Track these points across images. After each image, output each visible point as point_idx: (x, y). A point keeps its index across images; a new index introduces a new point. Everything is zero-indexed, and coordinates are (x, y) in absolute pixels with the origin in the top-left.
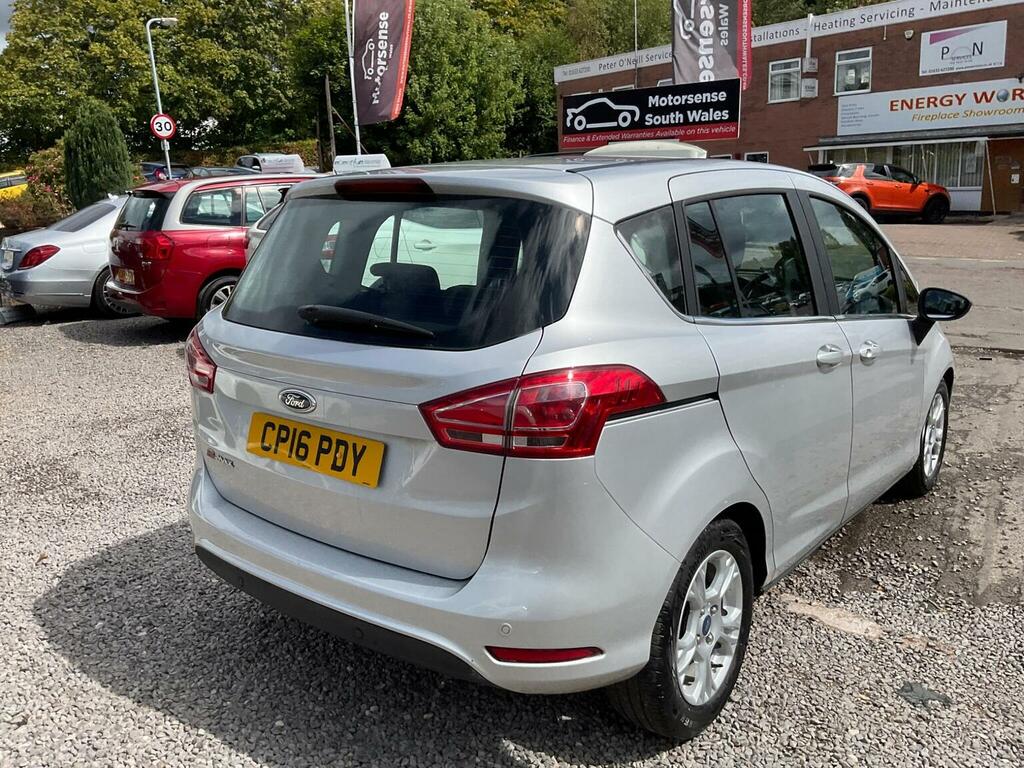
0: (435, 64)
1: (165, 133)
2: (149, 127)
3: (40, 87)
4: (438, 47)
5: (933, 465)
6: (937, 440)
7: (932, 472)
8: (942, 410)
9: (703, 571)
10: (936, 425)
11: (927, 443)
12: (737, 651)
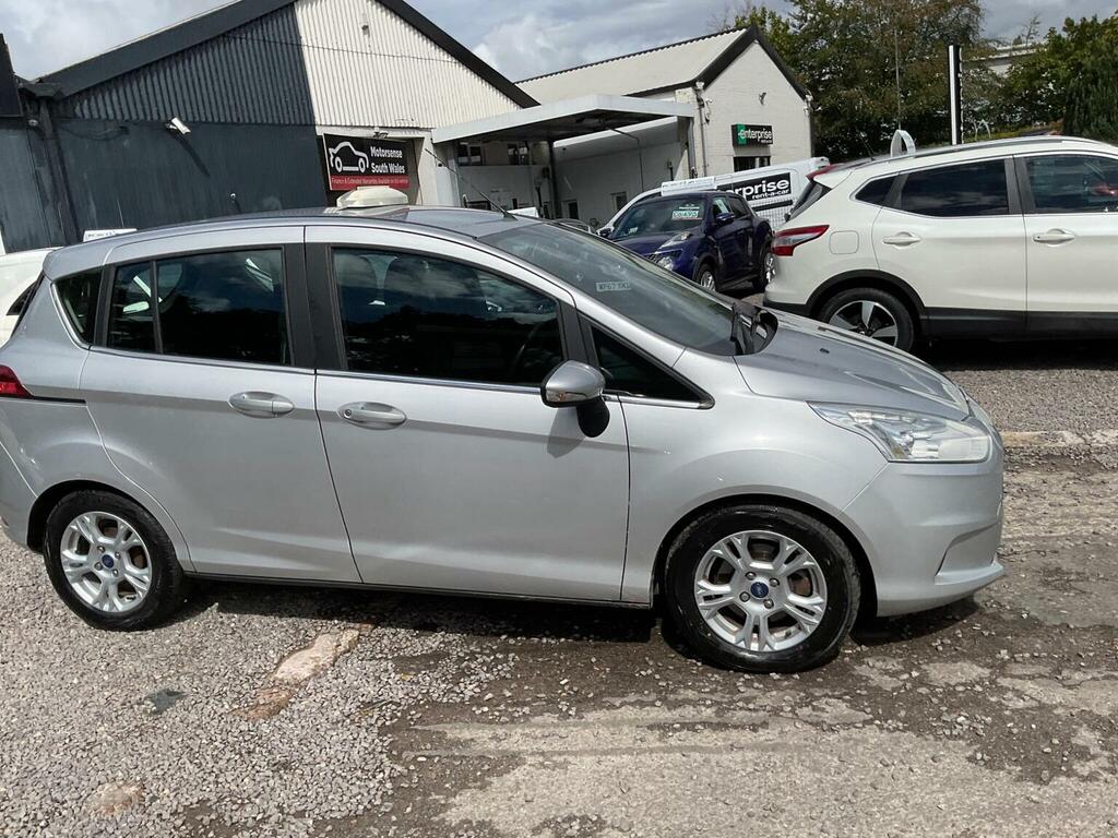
5: (779, 640)
6: (797, 607)
7: (767, 648)
8: (807, 563)
9: (88, 518)
10: (785, 583)
11: (727, 594)
12: (146, 599)
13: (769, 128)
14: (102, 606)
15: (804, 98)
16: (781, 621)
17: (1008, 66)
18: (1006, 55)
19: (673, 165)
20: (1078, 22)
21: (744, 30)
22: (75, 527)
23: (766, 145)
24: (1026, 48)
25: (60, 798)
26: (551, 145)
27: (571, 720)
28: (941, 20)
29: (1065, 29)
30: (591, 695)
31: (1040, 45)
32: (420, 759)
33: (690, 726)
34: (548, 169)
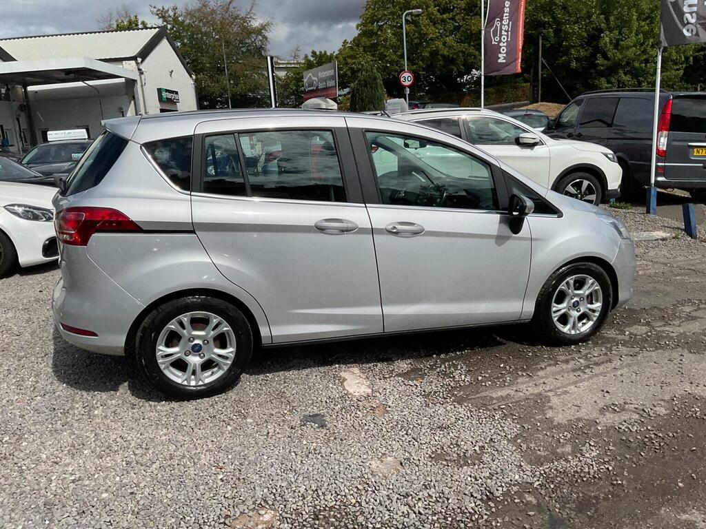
0: (625, 21)
1: (407, 83)
2: (399, 79)
3: (373, 55)
4: (629, 9)
5: (580, 327)
6: (590, 310)
7: (578, 332)
8: (596, 288)
9: (185, 318)
10: (585, 298)
11: (564, 309)
12: (230, 370)
13: (177, 93)
14: (189, 382)
15: (191, 77)
16: (583, 317)
17: (286, 72)
18: (284, 66)
19: (124, 110)
20: (318, 53)
21: (157, 29)
22: (173, 327)
23: (175, 103)
24: (294, 64)
25: (354, 475)
26: (25, 89)
27: (534, 377)
28: (247, 41)
29: (312, 56)
30: (525, 367)
31: (300, 63)
32: (502, 407)
33: (588, 367)
34: (24, 106)
